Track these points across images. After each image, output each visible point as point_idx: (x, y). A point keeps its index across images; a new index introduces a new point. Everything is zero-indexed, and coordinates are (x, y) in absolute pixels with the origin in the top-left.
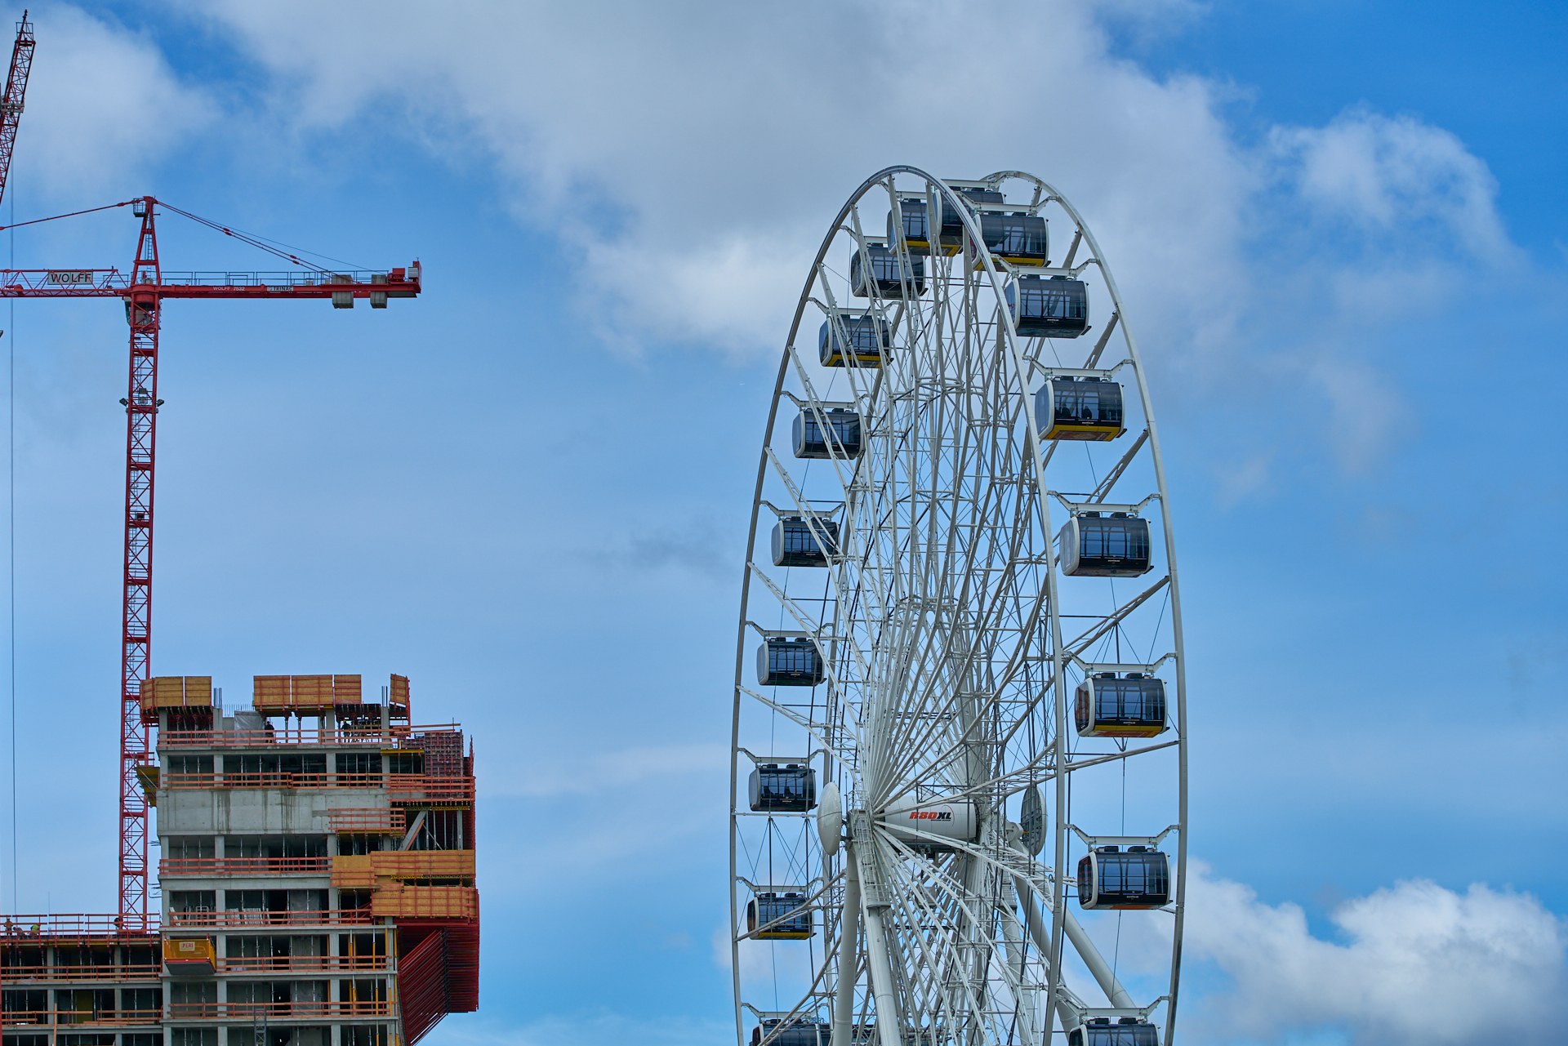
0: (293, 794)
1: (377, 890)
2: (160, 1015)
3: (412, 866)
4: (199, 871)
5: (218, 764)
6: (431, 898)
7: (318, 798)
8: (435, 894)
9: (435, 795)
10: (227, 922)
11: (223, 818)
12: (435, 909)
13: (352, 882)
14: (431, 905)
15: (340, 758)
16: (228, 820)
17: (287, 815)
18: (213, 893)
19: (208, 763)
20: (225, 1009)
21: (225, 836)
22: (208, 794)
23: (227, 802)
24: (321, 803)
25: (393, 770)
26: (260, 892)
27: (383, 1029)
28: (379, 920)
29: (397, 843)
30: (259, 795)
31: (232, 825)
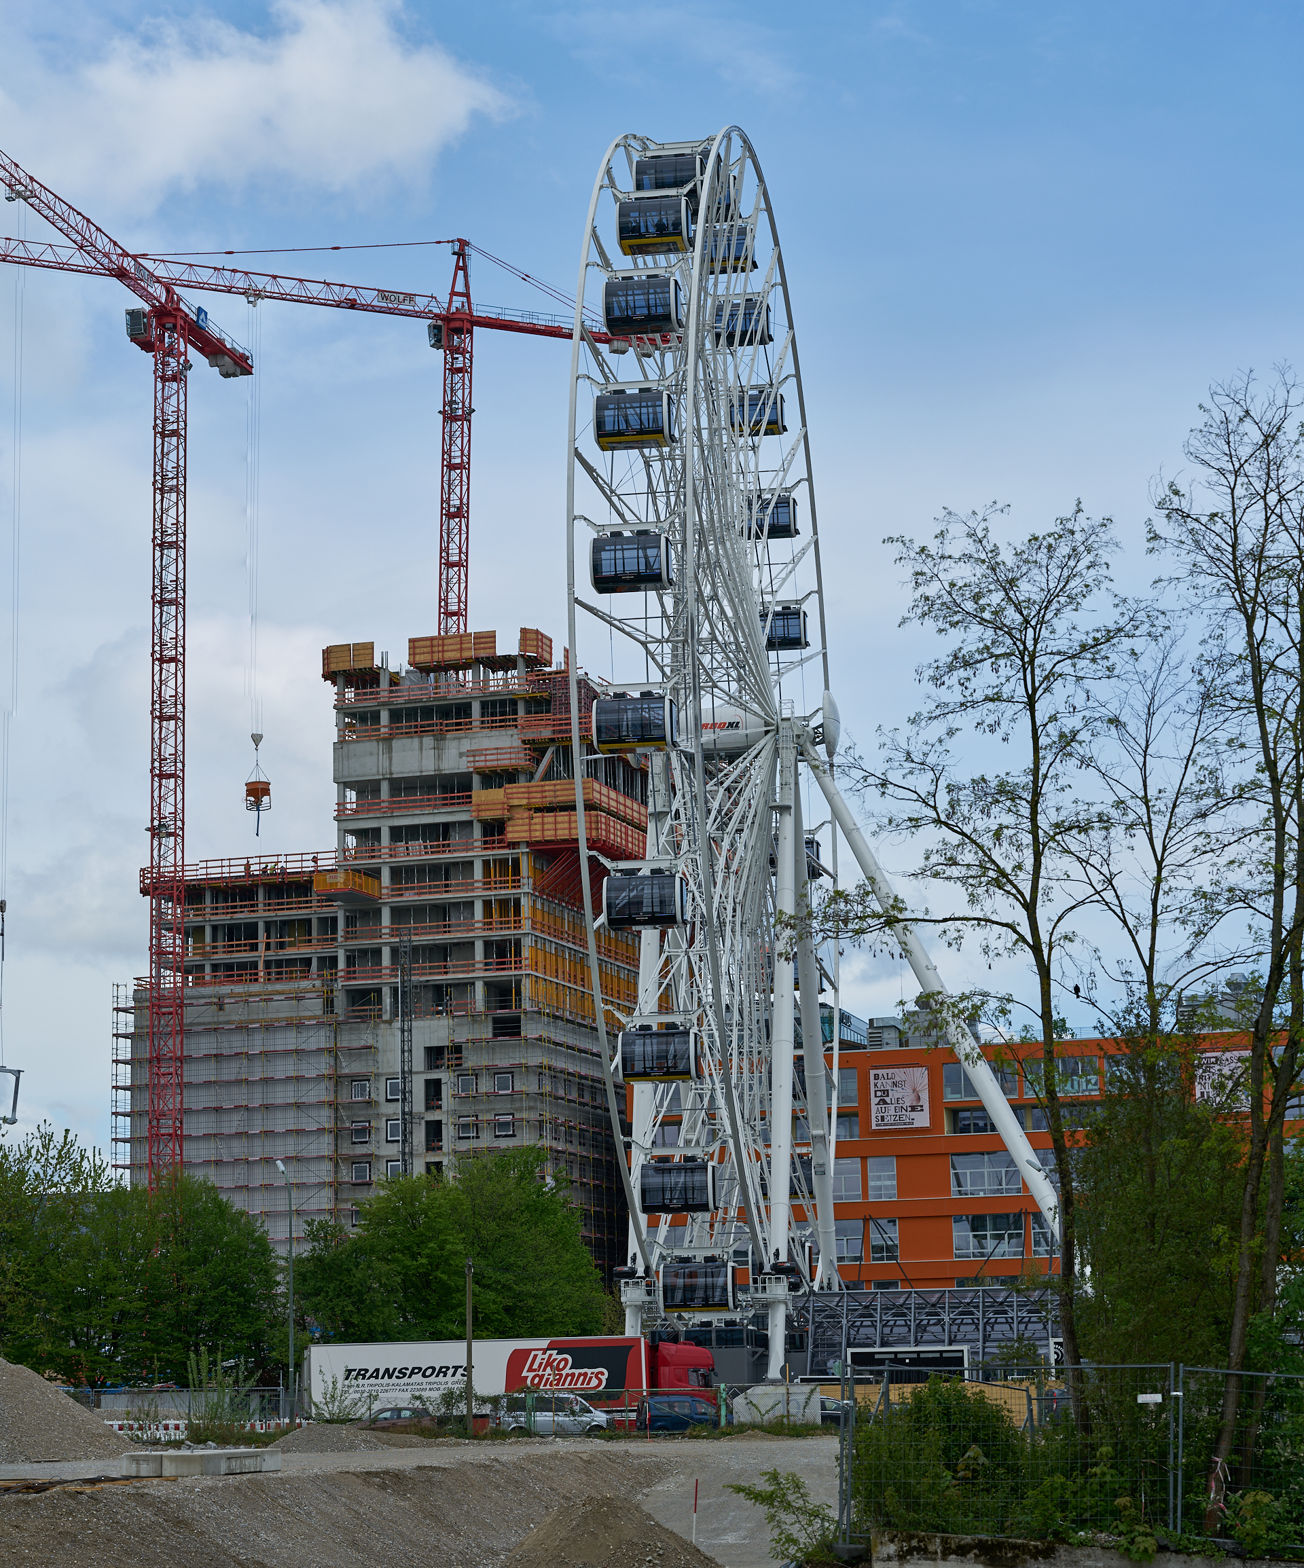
0: (444, 739)
1: (509, 819)
2: (335, 939)
3: (539, 795)
4: (369, 811)
5: (385, 717)
6: (556, 823)
7: (464, 741)
8: (559, 819)
9: (560, 732)
10: (387, 855)
11: (387, 764)
12: (559, 832)
13: (488, 813)
14: (556, 829)
15: (484, 705)
16: (390, 765)
17: (439, 758)
18: (379, 829)
19: (376, 717)
20: (387, 931)
21: (389, 779)
22: (375, 743)
23: (390, 749)
24: (466, 745)
25: (528, 712)
26: (417, 826)
27: (518, 943)
28: (514, 845)
29: (531, 776)
30: (416, 741)
31: (394, 769)
